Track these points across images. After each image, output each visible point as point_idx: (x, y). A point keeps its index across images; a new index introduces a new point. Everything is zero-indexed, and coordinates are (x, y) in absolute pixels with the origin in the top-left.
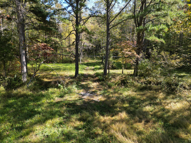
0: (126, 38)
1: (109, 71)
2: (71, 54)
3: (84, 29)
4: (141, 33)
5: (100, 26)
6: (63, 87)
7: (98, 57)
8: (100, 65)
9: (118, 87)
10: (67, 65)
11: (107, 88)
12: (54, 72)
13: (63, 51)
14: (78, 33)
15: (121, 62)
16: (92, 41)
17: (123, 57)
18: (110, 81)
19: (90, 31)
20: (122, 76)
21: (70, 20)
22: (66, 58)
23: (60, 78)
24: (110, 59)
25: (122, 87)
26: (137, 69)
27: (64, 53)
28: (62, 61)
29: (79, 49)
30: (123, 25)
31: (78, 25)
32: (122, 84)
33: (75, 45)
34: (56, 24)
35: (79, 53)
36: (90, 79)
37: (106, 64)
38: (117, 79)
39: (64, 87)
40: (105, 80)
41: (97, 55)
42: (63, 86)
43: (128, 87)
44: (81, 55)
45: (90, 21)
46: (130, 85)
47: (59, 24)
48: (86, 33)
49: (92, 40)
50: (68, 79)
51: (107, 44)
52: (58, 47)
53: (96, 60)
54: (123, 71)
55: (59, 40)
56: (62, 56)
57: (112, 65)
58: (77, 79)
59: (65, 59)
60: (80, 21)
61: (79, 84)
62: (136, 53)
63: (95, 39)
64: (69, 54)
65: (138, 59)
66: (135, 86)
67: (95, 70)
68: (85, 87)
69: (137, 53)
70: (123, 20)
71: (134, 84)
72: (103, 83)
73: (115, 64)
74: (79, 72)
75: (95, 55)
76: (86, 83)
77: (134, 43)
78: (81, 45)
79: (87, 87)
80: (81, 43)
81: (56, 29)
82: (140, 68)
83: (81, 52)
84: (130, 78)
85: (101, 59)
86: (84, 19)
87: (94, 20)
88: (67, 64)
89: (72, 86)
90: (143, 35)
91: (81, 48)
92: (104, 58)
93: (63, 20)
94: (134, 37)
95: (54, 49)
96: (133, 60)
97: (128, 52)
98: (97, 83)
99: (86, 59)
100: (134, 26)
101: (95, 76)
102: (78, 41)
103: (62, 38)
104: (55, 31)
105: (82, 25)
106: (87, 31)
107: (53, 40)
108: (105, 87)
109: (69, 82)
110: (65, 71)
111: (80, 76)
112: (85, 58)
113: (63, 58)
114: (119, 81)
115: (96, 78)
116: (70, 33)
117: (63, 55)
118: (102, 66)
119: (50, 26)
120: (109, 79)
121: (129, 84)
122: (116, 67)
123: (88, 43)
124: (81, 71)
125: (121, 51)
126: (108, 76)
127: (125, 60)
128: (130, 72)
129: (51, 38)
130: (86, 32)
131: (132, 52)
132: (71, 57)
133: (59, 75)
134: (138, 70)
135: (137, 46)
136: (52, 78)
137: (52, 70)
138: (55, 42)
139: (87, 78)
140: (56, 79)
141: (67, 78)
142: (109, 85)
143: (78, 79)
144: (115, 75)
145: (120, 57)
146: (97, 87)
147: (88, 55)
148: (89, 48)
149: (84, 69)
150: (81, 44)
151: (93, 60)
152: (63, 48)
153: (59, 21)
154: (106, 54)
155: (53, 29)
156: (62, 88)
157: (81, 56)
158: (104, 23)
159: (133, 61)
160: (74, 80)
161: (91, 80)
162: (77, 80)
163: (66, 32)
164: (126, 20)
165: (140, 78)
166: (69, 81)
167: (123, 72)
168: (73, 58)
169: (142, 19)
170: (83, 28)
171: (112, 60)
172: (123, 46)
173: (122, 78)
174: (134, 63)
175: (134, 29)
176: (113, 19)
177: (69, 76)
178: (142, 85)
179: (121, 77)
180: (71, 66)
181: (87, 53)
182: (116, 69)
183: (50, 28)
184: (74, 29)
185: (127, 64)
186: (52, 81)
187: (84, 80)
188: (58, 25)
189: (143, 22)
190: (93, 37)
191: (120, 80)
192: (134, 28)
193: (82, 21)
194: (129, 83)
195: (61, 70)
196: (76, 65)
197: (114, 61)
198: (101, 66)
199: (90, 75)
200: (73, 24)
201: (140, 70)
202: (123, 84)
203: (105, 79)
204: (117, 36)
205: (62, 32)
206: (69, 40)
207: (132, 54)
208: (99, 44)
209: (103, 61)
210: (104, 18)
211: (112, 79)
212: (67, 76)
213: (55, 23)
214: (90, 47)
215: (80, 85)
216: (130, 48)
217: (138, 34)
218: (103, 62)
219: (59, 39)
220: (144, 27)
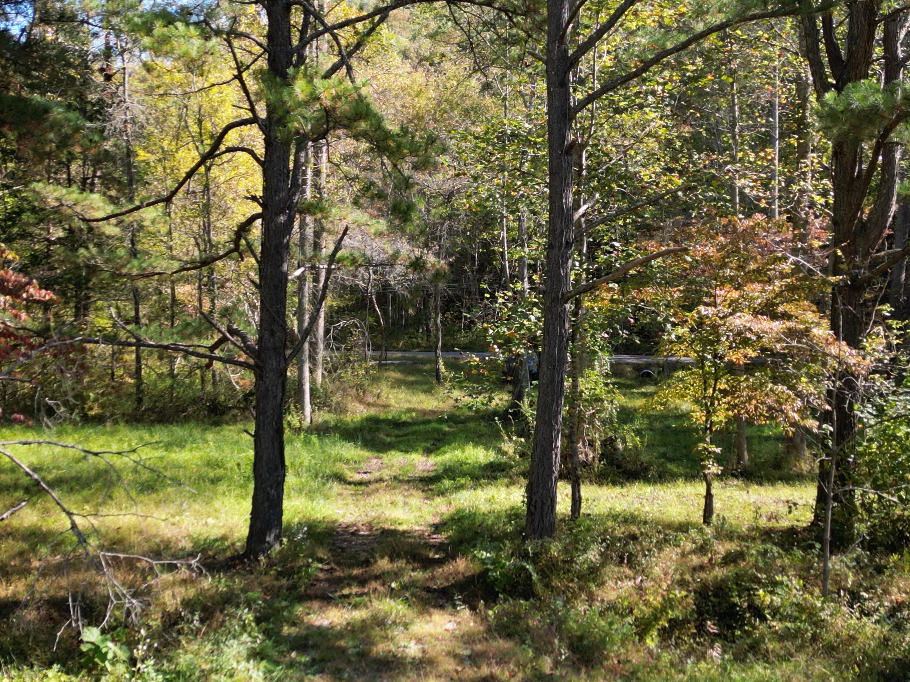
0: (732, 188)
1: (576, 501)
2: (217, 337)
3: (343, 107)
4: (867, 147)
5: (487, 86)
6: (123, 655)
7: (475, 359)
8: (497, 436)
9: (666, 657)
10: (181, 444)
11: (556, 664)
12: (46, 511)
13: (144, 311)
14: (287, 144)
15: (686, 416)
16: (414, 216)
17: (703, 359)
18: (591, 598)
19: (393, 128)
20: (702, 549)
21: (218, 33)
22: (172, 374)
23: (98, 567)
24: (583, 385)
25: (702, 656)
26: (842, 479)
27: (154, 326)
28: (129, 405)
29: (291, 288)
30: (700, 75)
31: (284, 76)
32: (701, 628)
33: (258, 250)
34: (85, 66)
35: (293, 323)
36: (396, 575)
37: (551, 428)
38: (657, 571)
39: (140, 651)
40: (539, 588)
41: (467, 348)
42: (131, 644)
43: (765, 658)
44: (313, 345)
45: (404, 42)
46: (781, 637)
47: (117, 64)
48: (364, 145)
49: (411, 207)
50: (184, 573)
51: (550, 247)
52: (93, 270)
53: (456, 394)
54: (709, 497)
55: (110, 209)
56: (130, 357)
57: (609, 443)
58: (267, 580)
59: (161, 386)
60: (304, 42)
61: (286, 630)
62: (826, 323)
63: (449, 197)
64: (199, 334)
65: (850, 385)
66: (830, 649)
67: (447, 483)
68: (343, 651)
69: (834, 327)
70: (700, 27)
71: (819, 624)
72: (517, 618)
73: (638, 432)
74: (287, 504)
75: (446, 348)
76: (359, 615)
77: (803, 238)
78: (309, 252)
79: (362, 655)
80: (317, 235)
81: (83, 111)
82: (872, 464)
83: (314, 319)
84: (783, 570)
85: (500, 385)
86: (342, 26)
87: (432, 36)
88: (179, 431)
89: (217, 643)
90: (889, 162)
91: (316, 280)
92: (534, 376)
93: (149, 32)
94: (808, 185)
95: (63, 293)
96: (799, 395)
97: (756, 313)
98: (465, 613)
99: (360, 387)
100: (798, 80)
101: (439, 547)
102: (282, 219)
103: (142, 193)
104: (77, 129)
105: (327, 76)
106: (363, 125)
107: (56, 210)
108: (539, 652)
109: (187, 604)
110: (158, 504)
111: (295, 546)
112: (347, 374)
113: (137, 375)
114: (679, 593)
115: (449, 568)
116: (215, 146)
117: (139, 343)
118: (509, 447)
119: (32, 88)
120: (581, 577)
121: (777, 625)
122: (645, 458)
123: (380, 234)
124: (311, 494)
125: (690, 309)
126: (566, 550)
127: (725, 393)
128: (783, 509)
129: (38, 186)
130: (356, 137)
131: (786, 316)
132: (217, 365)
133: (93, 542)
134: (857, 483)
135: (836, 260)
136: (24, 572)
137: (27, 490)
138: (71, 231)
139: (367, 563)
140: (64, 582)
141: (172, 568)
142: (581, 638)
143: (280, 575)
144: (634, 537)
145: (684, 367)
146: (460, 659)
147: (377, 348)
148: (386, 285)
149: (340, 478)
150: (317, 246)
151: (429, 391)
152: (140, 284)
153: (113, 40)
154: (545, 330)
155: (58, 113)
156: (121, 668)
157: (313, 359)
158: (521, 58)
159: (799, 403)
160: (238, 583)
161: (404, 587)
162: (267, 590)
163: (177, 137)
164: (721, 27)
165: (880, 570)
166: (192, 592)
167: (717, 504)
168: (234, 377)
169: (873, 26)
170: (328, 103)
171: (600, 390)
172: (706, 259)
173: (702, 568)
174: (812, 423)
175: (803, 106)
176: (603, 18)
177: (188, 545)
178: (896, 637)
179: (695, 560)
180: (215, 454)
181: (371, 329)
182: (647, 481)
183: (26, 101)
184: (252, 109)
185: (748, 431)
186: (24, 597)
187: (339, 582)
188: (108, 78)
189: (878, 51)
190: (420, 177)
191: (682, 583)
192: (805, 100)
193: (327, 36)
194: (775, 612)
195: (119, 493)
196: (257, 437)
197: (621, 400)
198: (500, 451)
199: (394, 533)
200: (240, 68)
201: (876, 487)
202: (711, 627)
203: (543, 574)
204: (646, 174)
205: (138, 136)
206: (206, 209)
207: (791, 333)
208: (485, 245)
209: (519, 396)
210: (525, 14)
211: (611, 569)
212: (167, 544)
213: (83, 55)
214: (399, 269)
215: (294, 631)
216: (770, 281)
217: (837, 154)
218: (518, 415)
219: (114, 201)
220: (893, 92)
